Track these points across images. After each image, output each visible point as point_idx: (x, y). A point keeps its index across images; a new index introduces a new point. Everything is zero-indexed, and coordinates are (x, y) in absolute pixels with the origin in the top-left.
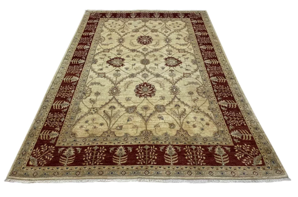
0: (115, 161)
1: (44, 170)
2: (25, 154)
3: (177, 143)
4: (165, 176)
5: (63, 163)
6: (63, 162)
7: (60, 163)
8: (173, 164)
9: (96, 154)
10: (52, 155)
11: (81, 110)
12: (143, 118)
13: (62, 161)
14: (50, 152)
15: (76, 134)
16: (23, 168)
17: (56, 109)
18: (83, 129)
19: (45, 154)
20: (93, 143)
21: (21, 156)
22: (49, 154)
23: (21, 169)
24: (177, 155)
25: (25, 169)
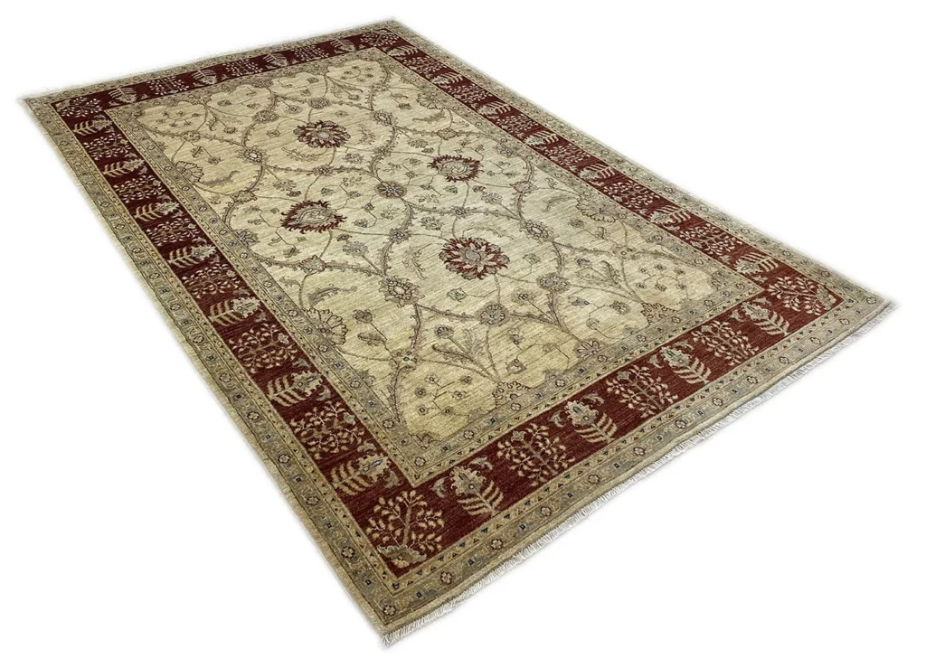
0: (593, 438)
1: (454, 555)
2: (353, 554)
3: (670, 337)
4: (718, 411)
5: (481, 511)
6: (480, 508)
7: (476, 516)
8: (707, 379)
9: (538, 449)
10: (434, 512)
11: (371, 373)
12: (541, 319)
13: (476, 509)
14: (417, 508)
15: (430, 432)
16: (394, 585)
17: (294, 405)
18: (432, 412)
19: (411, 522)
20: (499, 429)
21: (350, 564)
22: (420, 514)
23: (392, 590)
24: (697, 360)
25: (403, 585)
